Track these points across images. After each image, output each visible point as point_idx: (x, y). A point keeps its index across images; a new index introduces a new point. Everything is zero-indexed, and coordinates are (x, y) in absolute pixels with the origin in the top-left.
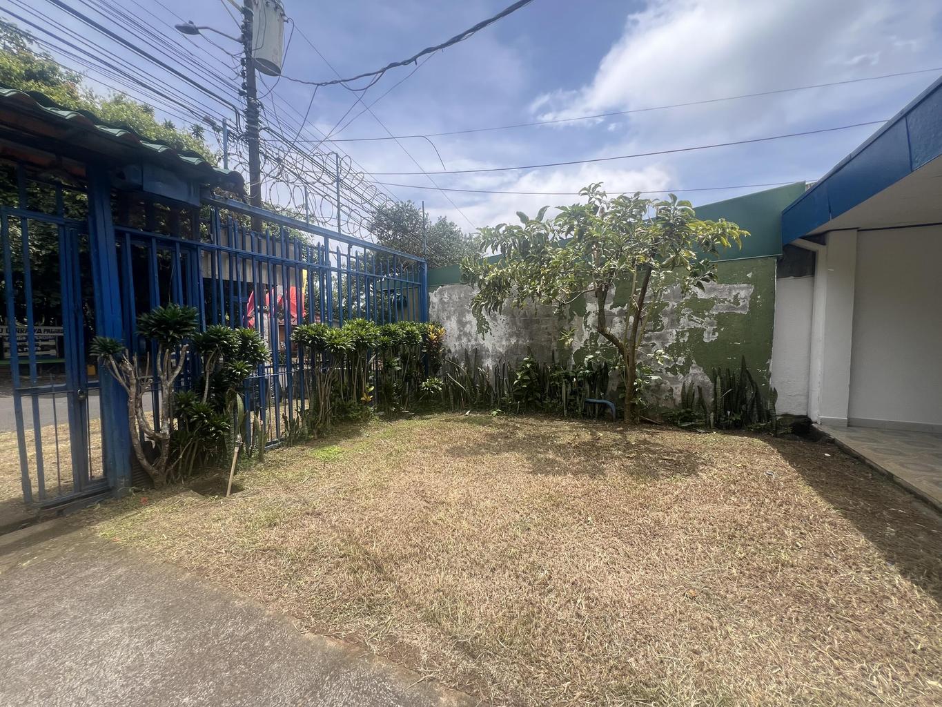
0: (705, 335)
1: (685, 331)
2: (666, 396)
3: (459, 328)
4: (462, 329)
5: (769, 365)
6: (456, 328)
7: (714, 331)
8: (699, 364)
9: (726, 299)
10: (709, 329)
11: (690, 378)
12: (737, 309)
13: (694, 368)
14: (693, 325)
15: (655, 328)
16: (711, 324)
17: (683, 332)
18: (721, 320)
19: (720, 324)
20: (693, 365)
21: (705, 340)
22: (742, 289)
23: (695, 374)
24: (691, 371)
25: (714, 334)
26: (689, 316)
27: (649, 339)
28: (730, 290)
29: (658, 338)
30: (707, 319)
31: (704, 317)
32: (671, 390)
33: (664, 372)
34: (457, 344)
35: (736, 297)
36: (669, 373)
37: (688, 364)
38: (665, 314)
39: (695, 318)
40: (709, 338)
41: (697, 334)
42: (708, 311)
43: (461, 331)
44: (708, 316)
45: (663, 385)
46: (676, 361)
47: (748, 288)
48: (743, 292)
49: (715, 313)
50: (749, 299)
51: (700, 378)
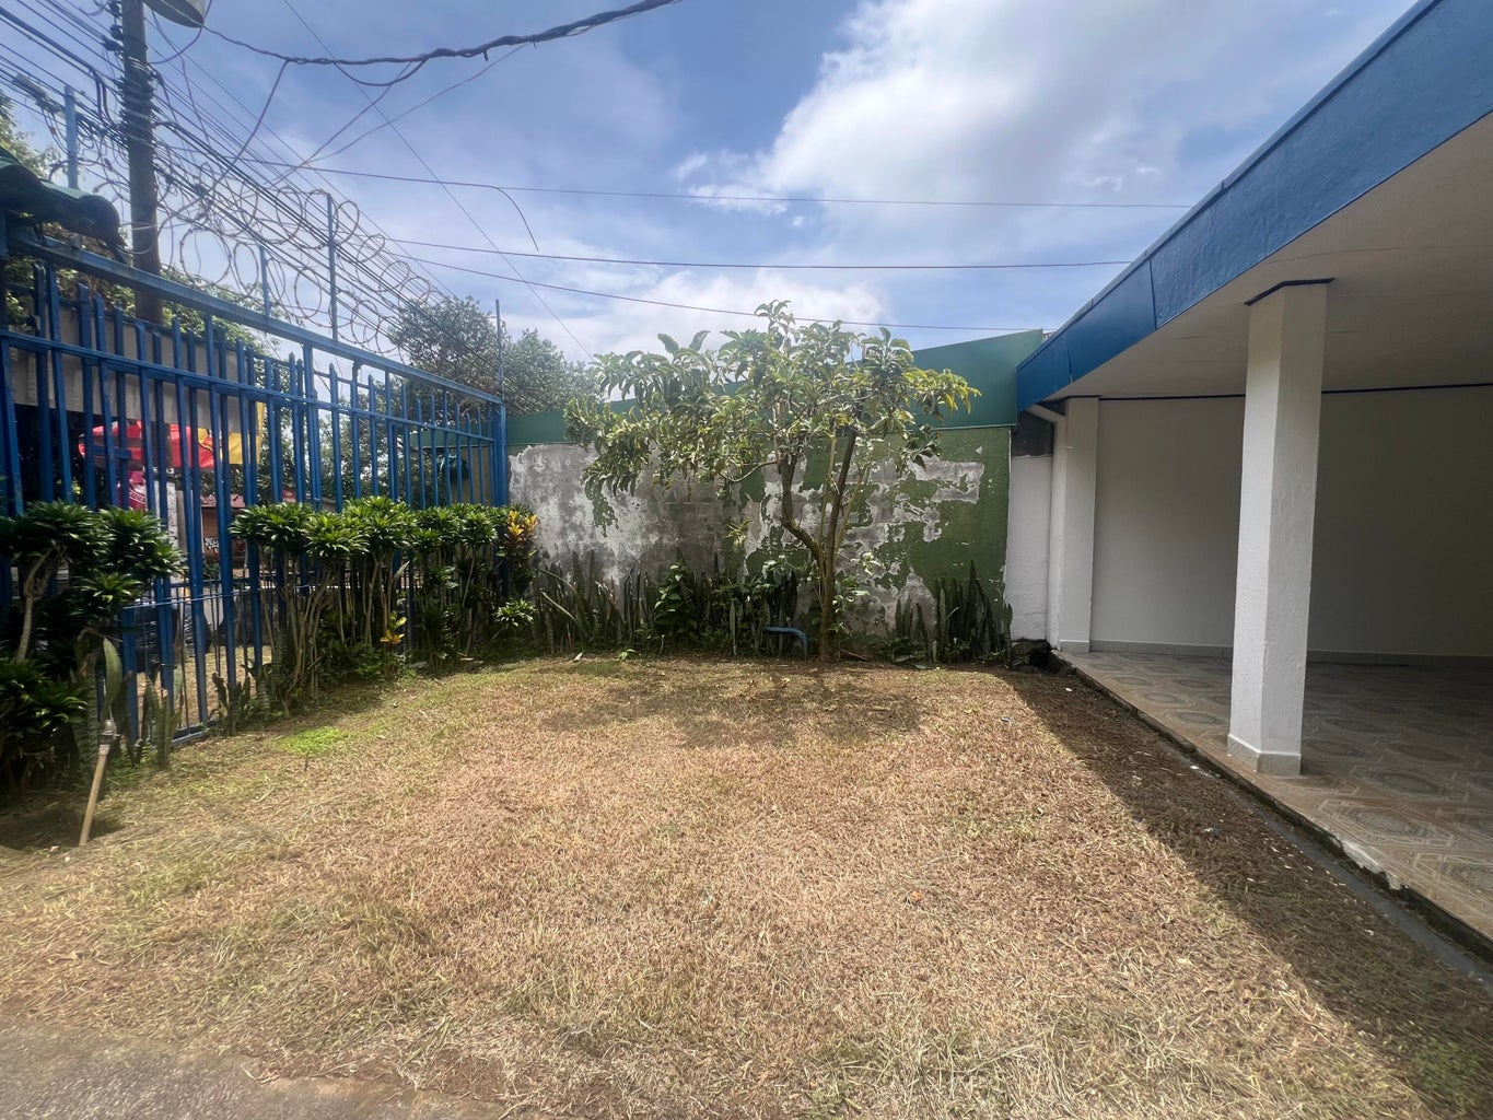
0: (926, 532)
1: (901, 526)
2: (876, 620)
3: (562, 517)
4: (567, 518)
5: (1002, 573)
6: (557, 518)
7: (937, 526)
8: (919, 573)
9: (950, 482)
10: (930, 523)
11: (907, 592)
12: (966, 496)
13: (912, 578)
14: (910, 517)
15: (861, 520)
16: (933, 517)
17: (897, 527)
18: (946, 511)
19: (944, 517)
20: (910, 575)
21: (926, 539)
22: (971, 468)
23: (913, 587)
24: (908, 583)
25: (936, 531)
26: (905, 505)
27: (852, 537)
28: (956, 469)
29: (865, 535)
30: (928, 509)
31: (924, 506)
32: (883, 611)
33: (873, 585)
34: (559, 543)
35: (963, 478)
36: (879, 586)
37: (904, 572)
38: (874, 502)
39: (912, 507)
40: (930, 536)
41: (914, 530)
42: (929, 498)
43: (565, 522)
44: (929, 505)
45: (872, 603)
46: (888, 568)
47: (977, 468)
48: (972, 473)
49: (938, 501)
50: (979, 483)
51: (919, 593)
